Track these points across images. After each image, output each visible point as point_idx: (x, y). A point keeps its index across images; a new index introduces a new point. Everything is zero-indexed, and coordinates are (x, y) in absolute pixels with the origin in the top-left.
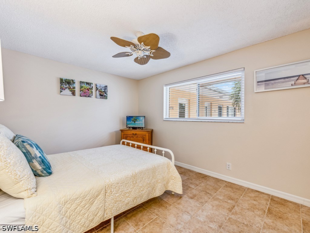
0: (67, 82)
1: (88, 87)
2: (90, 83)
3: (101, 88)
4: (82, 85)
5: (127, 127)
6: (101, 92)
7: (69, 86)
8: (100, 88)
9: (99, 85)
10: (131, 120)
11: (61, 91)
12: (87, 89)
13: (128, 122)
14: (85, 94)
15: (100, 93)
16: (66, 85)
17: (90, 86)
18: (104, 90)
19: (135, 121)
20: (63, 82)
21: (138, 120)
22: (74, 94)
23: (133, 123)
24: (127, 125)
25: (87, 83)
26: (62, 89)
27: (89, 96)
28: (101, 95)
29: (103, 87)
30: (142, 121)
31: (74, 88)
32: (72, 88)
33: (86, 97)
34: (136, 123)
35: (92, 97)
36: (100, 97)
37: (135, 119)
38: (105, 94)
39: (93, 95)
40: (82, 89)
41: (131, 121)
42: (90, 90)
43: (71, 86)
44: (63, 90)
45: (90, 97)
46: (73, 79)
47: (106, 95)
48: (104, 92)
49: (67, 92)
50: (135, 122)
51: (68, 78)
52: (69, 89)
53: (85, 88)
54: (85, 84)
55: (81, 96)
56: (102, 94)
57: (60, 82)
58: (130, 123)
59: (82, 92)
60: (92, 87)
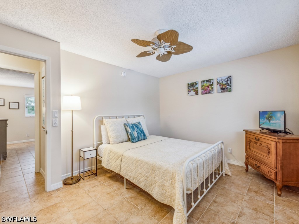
0: (192, 85)
1: (208, 84)
2: (210, 80)
3: (222, 81)
4: (203, 84)
5: (260, 128)
6: (223, 85)
7: (193, 88)
8: (220, 82)
9: (220, 78)
10: (265, 117)
11: (188, 93)
12: (207, 86)
13: (262, 121)
14: (206, 91)
15: (221, 86)
16: (191, 88)
17: (211, 83)
18: (226, 83)
19: (270, 118)
20: (189, 86)
21: (273, 117)
22: (197, 93)
23: (268, 121)
24: (260, 126)
25: (208, 81)
26: (189, 91)
27: (209, 93)
28: (222, 89)
29: (225, 79)
30: (279, 120)
31: (197, 88)
32: (195, 89)
33: (206, 94)
34: (271, 122)
35: (212, 93)
36: (221, 91)
37: (270, 116)
38: (227, 87)
39: (213, 91)
40: (203, 87)
41: (265, 119)
42: (210, 87)
43: (194, 87)
44: (189, 93)
45: (211, 93)
46: (196, 81)
47: (229, 87)
48: (226, 84)
49: (192, 93)
50: (269, 121)
51: (192, 82)
52: (193, 90)
53: (205, 86)
54: (206, 82)
55: (202, 94)
56: (223, 87)
57: (187, 87)
58: (264, 121)
59: (203, 90)
60: (213, 83)
